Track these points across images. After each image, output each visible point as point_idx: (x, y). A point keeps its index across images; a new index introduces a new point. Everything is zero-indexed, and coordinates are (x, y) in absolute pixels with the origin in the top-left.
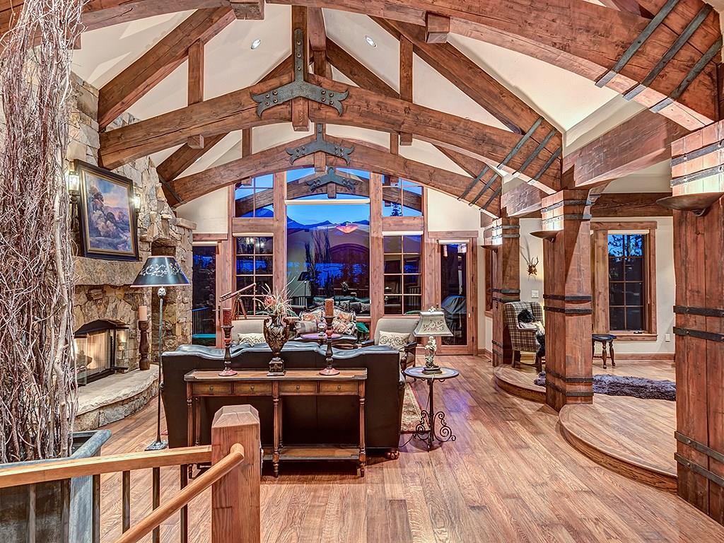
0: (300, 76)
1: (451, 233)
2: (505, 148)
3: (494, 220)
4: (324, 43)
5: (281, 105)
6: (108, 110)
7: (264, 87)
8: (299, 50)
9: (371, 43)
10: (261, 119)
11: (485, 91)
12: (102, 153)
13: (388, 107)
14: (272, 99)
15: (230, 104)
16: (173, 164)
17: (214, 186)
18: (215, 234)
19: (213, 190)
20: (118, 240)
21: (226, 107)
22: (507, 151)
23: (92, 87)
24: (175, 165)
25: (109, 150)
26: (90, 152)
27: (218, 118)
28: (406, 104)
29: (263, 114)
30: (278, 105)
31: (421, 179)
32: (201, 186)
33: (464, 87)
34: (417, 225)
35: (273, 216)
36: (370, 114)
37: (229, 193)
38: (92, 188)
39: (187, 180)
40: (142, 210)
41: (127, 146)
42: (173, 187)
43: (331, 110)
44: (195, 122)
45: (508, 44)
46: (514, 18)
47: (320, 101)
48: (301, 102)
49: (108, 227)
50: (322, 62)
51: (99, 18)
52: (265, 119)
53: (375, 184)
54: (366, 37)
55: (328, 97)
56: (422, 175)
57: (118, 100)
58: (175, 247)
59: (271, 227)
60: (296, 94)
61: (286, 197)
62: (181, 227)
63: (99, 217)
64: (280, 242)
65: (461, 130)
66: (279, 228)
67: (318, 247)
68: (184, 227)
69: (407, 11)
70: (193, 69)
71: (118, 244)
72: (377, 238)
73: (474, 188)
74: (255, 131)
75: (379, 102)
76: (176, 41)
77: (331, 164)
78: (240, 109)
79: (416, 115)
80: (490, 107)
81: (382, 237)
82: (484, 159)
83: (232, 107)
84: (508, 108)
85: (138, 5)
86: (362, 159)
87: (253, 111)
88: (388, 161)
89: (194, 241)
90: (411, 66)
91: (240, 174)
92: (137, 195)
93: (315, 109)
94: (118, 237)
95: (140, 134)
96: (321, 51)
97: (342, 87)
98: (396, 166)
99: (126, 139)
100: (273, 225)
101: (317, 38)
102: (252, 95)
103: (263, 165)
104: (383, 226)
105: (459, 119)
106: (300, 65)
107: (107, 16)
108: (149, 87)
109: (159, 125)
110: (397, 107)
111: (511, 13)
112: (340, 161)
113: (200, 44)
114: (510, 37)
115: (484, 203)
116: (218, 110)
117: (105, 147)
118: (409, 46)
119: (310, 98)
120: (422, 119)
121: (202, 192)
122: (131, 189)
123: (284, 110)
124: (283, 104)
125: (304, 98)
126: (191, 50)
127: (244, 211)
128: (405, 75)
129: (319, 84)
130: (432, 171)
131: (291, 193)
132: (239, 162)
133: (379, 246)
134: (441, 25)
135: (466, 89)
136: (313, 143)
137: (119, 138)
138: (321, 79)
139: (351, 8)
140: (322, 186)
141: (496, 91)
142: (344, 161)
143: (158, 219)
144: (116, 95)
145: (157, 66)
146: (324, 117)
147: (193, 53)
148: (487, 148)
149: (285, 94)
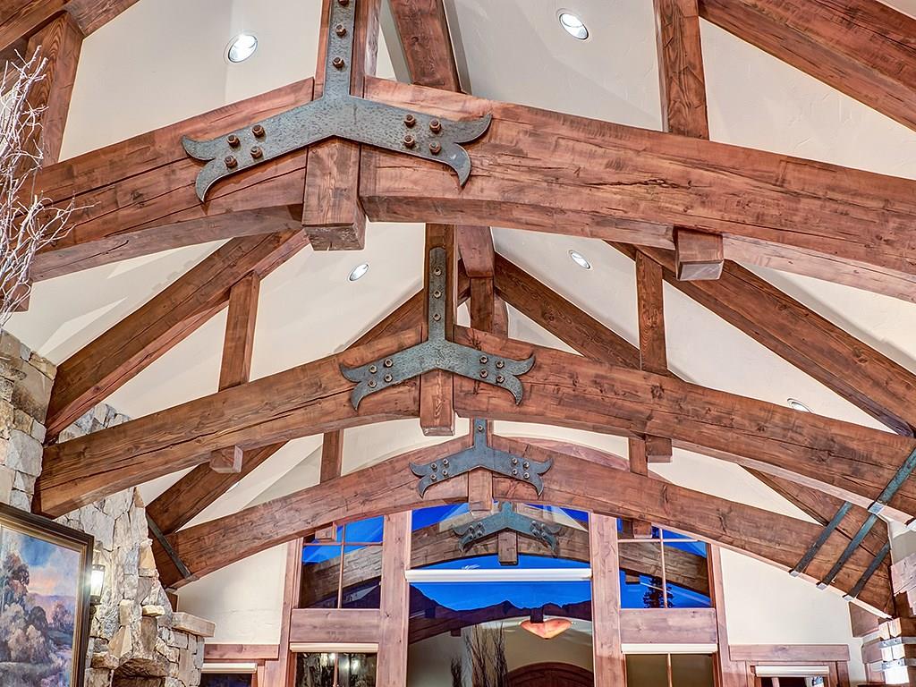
0: (439, 332)
1: (783, 649)
2: (880, 466)
3: (881, 621)
4: (489, 263)
5: (399, 385)
6: (69, 403)
7: (366, 353)
8: (437, 284)
9: (582, 262)
10: (358, 412)
11: (821, 351)
12: (43, 484)
13: (618, 386)
14: (381, 375)
15: (299, 386)
16: (181, 499)
17: (257, 543)
18: (251, 646)
19: (256, 550)
20: (45, 668)
21: (291, 392)
22: (887, 474)
23: (46, 361)
24: (185, 499)
25: (58, 479)
26: (20, 484)
27: (274, 412)
28: (655, 380)
29: (362, 405)
30: (393, 386)
31: (701, 526)
32: (231, 543)
33: (773, 343)
34: (702, 629)
35: (379, 607)
36: (580, 400)
37: (289, 554)
38: (10, 557)
39: (205, 531)
40: (105, 597)
41: (92, 470)
42: (176, 544)
43: (499, 393)
44: (230, 420)
45: (849, 278)
46: (853, 231)
47: (477, 377)
48: (440, 379)
49: (28, 639)
50: (487, 297)
51: (67, 259)
52: (366, 414)
53: (602, 535)
54: (571, 252)
55: (492, 368)
56: (702, 519)
57: (89, 385)
58: (162, 679)
59: (374, 632)
60: (430, 364)
61: (408, 562)
62: (181, 631)
63: (14, 619)
64: (392, 665)
65: (778, 430)
66: (391, 632)
67: (479, 672)
68: (187, 633)
69: (637, 226)
70: (236, 324)
71: (43, 676)
72: (611, 659)
73: (824, 546)
74: (348, 434)
75: (597, 376)
76: (210, 275)
77: (505, 495)
78: (317, 395)
79: (677, 401)
80: (836, 383)
81: (622, 657)
82: (836, 492)
83: (302, 391)
84: (877, 384)
85: (138, 235)
86: (569, 484)
87: (344, 398)
88: (626, 488)
89: (206, 660)
90: (660, 307)
91: (314, 517)
92: (98, 566)
93: (467, 393)
94: (43, 659)
95: (120, 446)
96: (485, 278)
97: (521, 350)
98: (645, 500)
99: (92, 456)
100: (378, 627)
101: (477, 256)
102: (344, 368)
103: (364, 498)
104: (622, 631)
105: (771, 409)
106: (439, 310)
107: (82, 255)
108: (150, 358)
109: (158, 429)
110: (634, 385)
111: (846, 223)
112: (523, 490)
113: (252, 280)
114: (850, 266)
115: (853, 582)
116: (276, 398)
117: (51, 473)
118: (655, 271)
119: (458, 371)
120: (690, 407)
121: (232, 556)
122: (88, 558)
123: (406, 395)
124: (403, 383)
125: (445, 372)
126: (235, 291)
127: (319, 594)
128: (649, 323)
129: (476, 345)
130: (726, 510)
131: (421, 553)
132: (314, 492)
133: (615, 678)
134: (704, 249)
135: (780, 347)
136: (467, 453)
137: (80, 454)
138: (480, 335)
139: (527, 224)
140: (488, 537)
141: (845, 350)
142: (531, 490)
143: (136, 617)
144: (87, 375)
145: (170, 320)
146: (484, 407)
147: (238, 296)
148: (839, 468)
149: (408, 364)
